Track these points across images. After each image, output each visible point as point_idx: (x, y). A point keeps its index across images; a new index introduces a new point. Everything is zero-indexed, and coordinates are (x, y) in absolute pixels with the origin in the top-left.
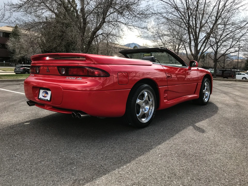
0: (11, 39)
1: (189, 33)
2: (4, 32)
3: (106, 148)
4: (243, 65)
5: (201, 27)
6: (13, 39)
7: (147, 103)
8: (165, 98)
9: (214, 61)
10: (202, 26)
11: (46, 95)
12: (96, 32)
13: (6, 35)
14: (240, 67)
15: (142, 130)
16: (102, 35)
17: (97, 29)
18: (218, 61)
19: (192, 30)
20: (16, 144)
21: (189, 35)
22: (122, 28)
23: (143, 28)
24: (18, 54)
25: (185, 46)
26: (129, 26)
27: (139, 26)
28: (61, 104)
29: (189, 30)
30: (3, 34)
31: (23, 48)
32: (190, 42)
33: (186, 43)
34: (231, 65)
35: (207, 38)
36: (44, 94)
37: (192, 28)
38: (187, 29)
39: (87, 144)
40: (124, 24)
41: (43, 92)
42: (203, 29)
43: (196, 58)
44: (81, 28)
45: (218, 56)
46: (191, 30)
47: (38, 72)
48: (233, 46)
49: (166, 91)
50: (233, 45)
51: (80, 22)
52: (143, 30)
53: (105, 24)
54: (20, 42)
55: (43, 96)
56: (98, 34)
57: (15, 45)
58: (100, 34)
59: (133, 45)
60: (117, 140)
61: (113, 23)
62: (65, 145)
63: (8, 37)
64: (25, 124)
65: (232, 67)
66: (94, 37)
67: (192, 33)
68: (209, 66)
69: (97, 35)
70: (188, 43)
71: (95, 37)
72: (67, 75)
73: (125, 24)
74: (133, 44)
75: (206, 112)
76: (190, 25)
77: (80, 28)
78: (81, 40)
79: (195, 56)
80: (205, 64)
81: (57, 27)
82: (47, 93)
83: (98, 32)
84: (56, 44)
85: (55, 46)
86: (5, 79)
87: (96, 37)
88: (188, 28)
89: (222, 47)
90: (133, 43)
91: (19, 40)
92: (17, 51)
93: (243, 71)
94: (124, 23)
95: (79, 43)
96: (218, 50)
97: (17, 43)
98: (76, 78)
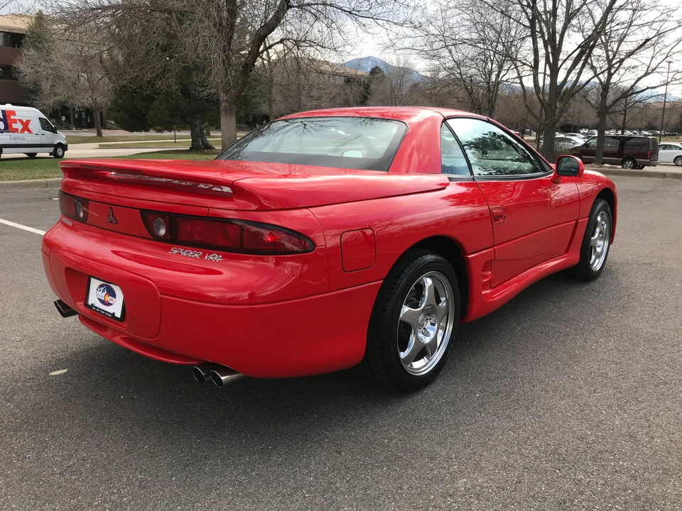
0: (26, 52)
1: (533, 36)
2: (7, 30)
3: (307, 493)
4: (675, 119)
5: (569, 18)
6: (32, 52)
7: (430, 312)
8: (485, 286)
9: (599, 112)
10: (572, 13)
11: (108, 299)
12: (266, 36)
13: (15, 39)
14: (667, 124)
15: (418, 397)
16: (282, 45)
17: (269, 28)
18: (610, 111)
19: (541, 27)
20: (16, 474)
21: (535, 43)
22: (340, 22)
23: (402, 25)
24: (49, 95)
25: (519, 74)
26: (360, 19)
27: (390, 19)
28: (157, 335)
29: (532, 27)
30: (5, 37)
31: (62, 77)
32: (536, 61)
33: (524, 64)
34: (642, 119)
35: (586, 49)
36: (104, 293)
37: (543, 19)
38: (527, 24)
39: (245, 473)
40: (345, 11)
41: (101, 286)
42: (574, 22)
43: (551, 108)
44: (221, 24)
45: (611, 97)
46: (540, 25)
47: (82, 215)
48: (653, 70)
49: (488, 265)
50: (653, 65)
51: (219, 6)
52: (401, 30)
53: (290, 12)
54: (52, 61)
55: (100, 300)
56: (271, 42)
57: (39, 69)
58: (278, 43)
59: (370, 63)
60: (340, 453)
61: (313, 11)
62: (172, 476)
63: (19, 47)
64: (53, 373)
65: (645, 123)
66: (261, 49)
67: (543, 36)
68: (581, 121)
69: (268, 45)
70: (531, 66)
71: (262, 52)
72: (173, 239)
73: (350, 12)
74: (368, 59)
75: (601, 311)
76: (538, 12)
77: (219, 26)
78: (224, 62)
79: (548, 104)
80: (570, 117)
81: (153, 22)
82: (112, 294)
83: (270, 35)
84: (153, 72)
85: (148, 77)
86: (10, 180)
87: (266, 49)
88: (532, 22)
89: (622, 71)
90: (369, 57)
91: (48, 53)
92: (46, 86)
93: (675, 135)
94: (345, 9)
95: (218, 68)
96: (612, 81)
97: (44, 64)
98: (204, 254)
